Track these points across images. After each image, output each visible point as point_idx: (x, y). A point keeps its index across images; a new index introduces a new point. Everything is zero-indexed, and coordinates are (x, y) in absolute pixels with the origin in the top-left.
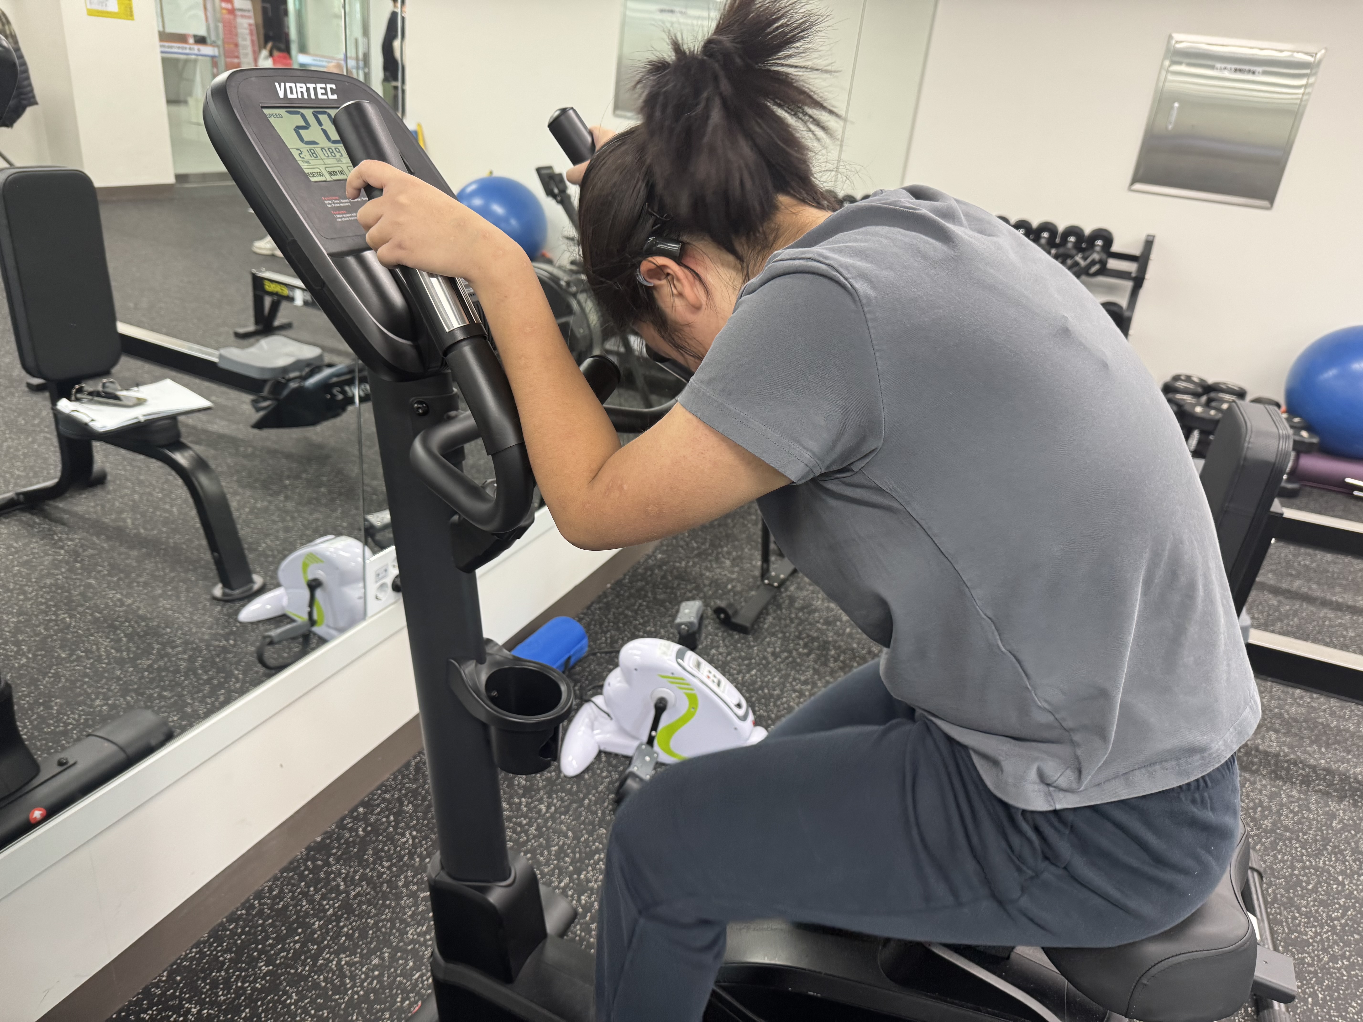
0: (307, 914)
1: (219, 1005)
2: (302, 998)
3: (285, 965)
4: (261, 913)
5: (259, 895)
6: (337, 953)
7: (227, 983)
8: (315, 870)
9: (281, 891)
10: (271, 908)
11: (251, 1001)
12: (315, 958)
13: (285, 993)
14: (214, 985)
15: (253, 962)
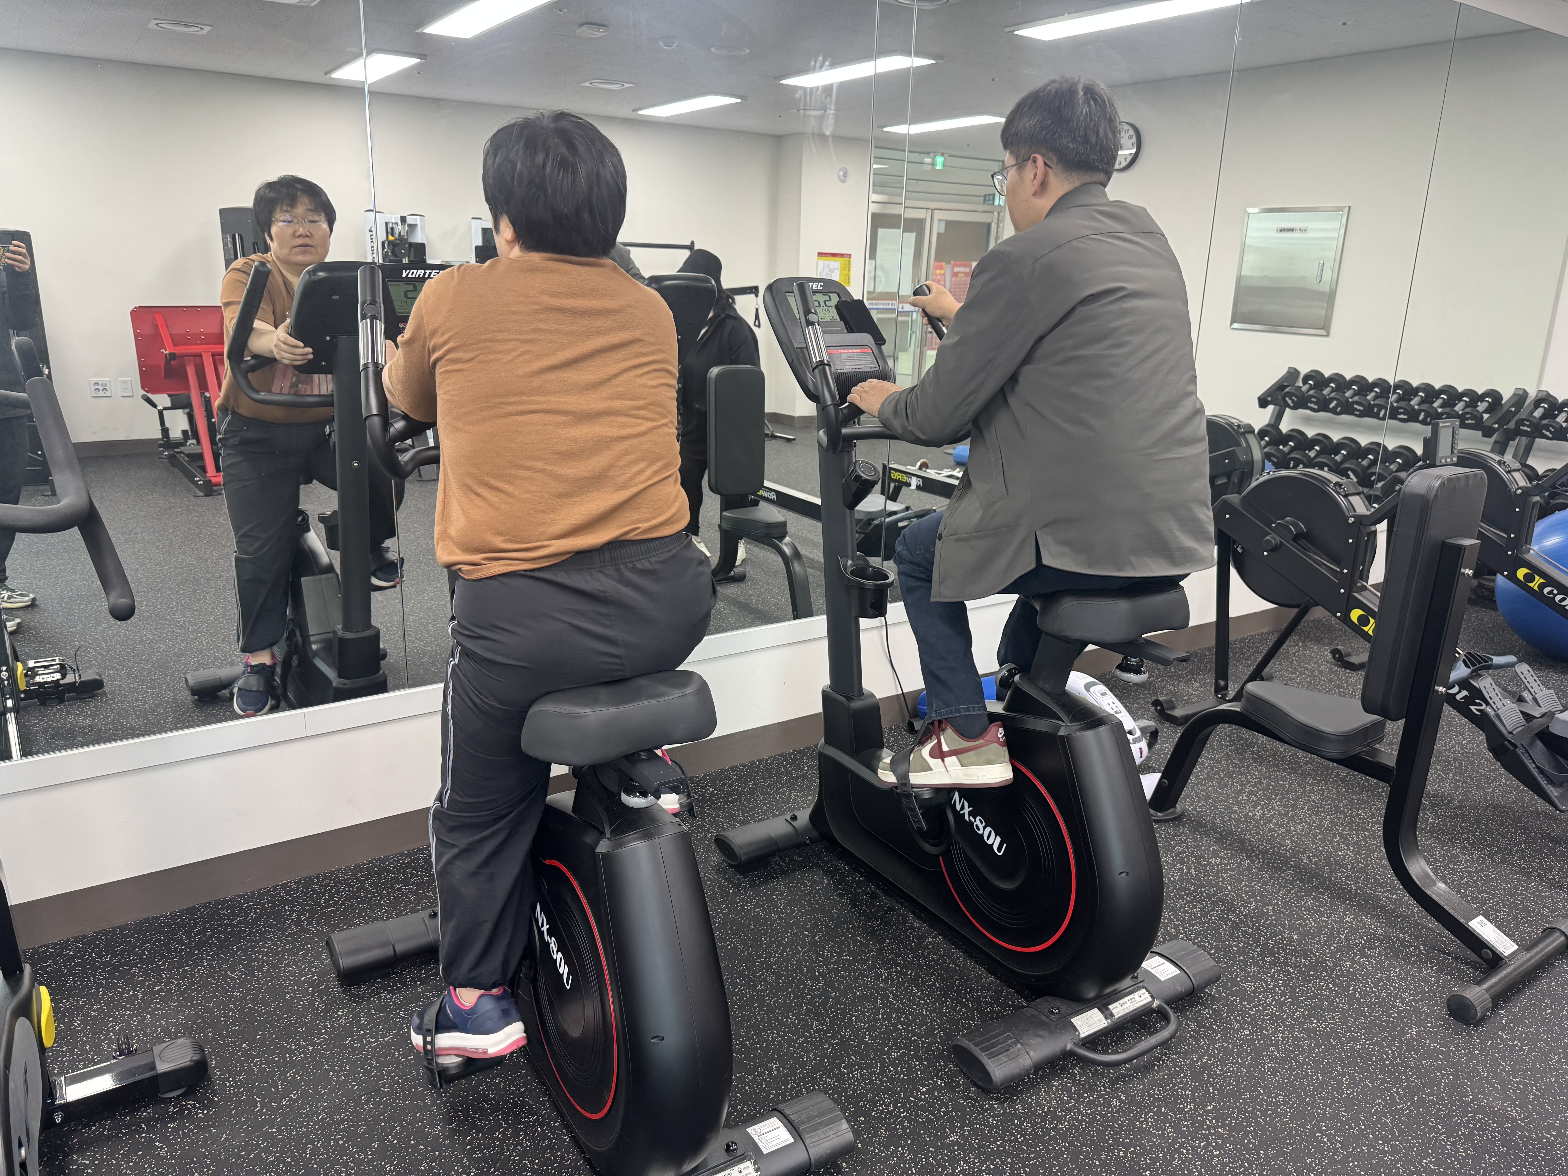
0: (782, 773)
1: (724, 791)
2: (764, 799)
3: (763, 787)
4: (758, 767)
5: (760, 761)
6: (790, 790)
7: (730, 786)
8: (795, 759)
9: (773, 762)
10: (764, 767)
11: (740, 795)
12: (778, 789)
13: (758, 796)
14: (725, 784)
15: (746, 782)
